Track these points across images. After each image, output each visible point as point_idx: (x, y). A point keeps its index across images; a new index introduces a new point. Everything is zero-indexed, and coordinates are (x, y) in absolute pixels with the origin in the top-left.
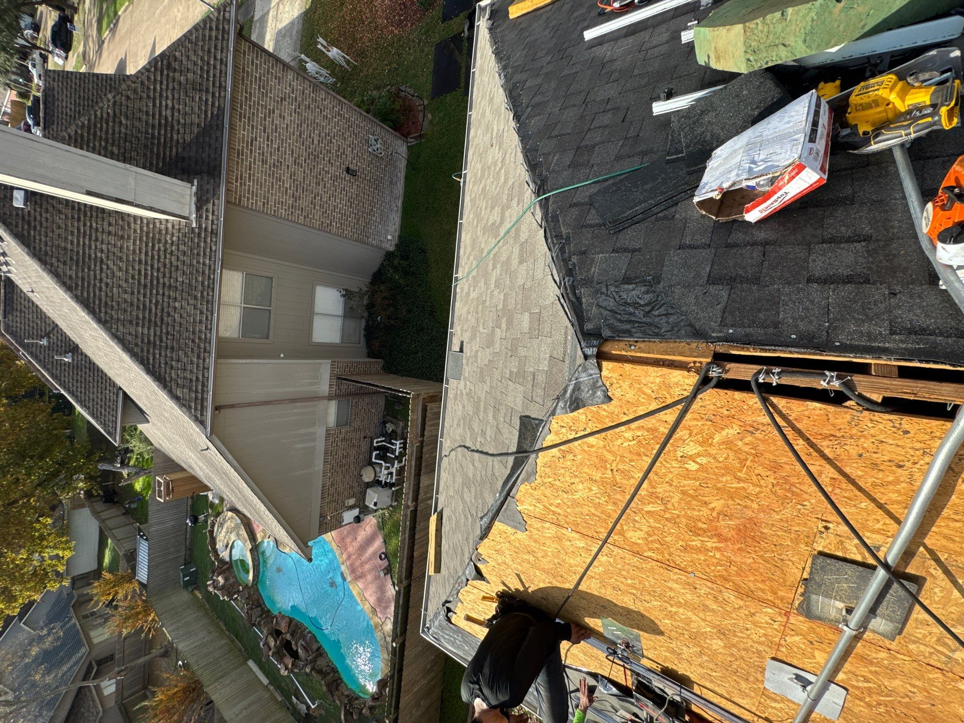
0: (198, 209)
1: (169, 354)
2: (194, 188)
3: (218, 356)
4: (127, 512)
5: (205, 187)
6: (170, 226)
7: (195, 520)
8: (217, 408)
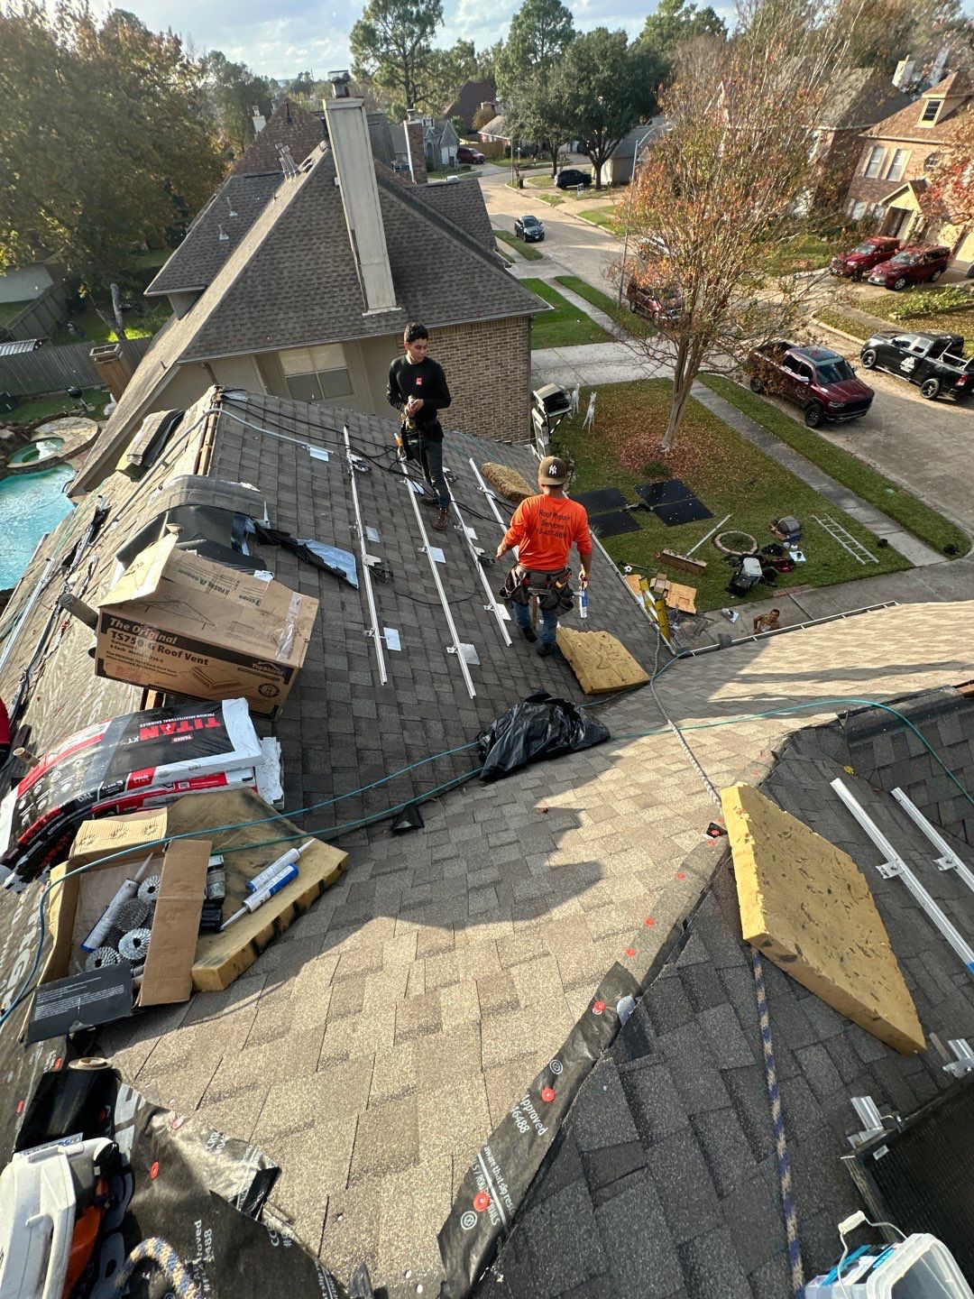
0: (379, 315)
1: (245, 316)
2: (394, 309)
3: (258, 357)
4: (61, 327)
5: (398, 317)
6: (357, 296)
7: (77, 395)
8: (207, 366)
